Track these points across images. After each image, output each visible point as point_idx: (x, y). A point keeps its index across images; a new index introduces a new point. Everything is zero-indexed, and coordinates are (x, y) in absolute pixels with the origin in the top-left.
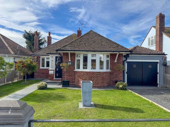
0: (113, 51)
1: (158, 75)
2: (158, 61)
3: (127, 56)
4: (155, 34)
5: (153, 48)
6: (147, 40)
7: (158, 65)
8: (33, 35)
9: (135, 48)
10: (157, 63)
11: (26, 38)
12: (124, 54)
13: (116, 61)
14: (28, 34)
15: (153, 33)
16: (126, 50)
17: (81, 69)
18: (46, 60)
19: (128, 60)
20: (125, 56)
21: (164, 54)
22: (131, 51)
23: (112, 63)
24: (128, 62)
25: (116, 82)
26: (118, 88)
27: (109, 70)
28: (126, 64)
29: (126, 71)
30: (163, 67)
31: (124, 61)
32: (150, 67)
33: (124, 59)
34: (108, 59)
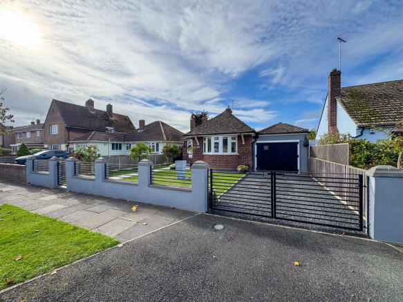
1: (299, 159)
2: (298, 141)
7: (298, 146)
8: (201, 116)
19: (258, 142)
28: (256, 146)
33: (253, 140)
34: (234, 141)
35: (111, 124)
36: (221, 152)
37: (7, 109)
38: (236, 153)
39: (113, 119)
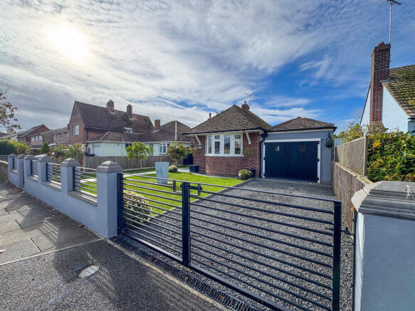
0: (253, 129)
1: (319, 163)
3: (265, 136)
10: (318, 142)
13: (250, 143)
19: (266, 141)
20: (262, 135)
23: (245, 146)
28: (264, 146)
29: (264, 156)
31: (261, 143)
32: (303, 150)
33: (261, 139)
34: (238, 140)
35: (129, 124)
36: (222, 154)
37: (16, 109)
38: (241, 155)
39: (132, 119)
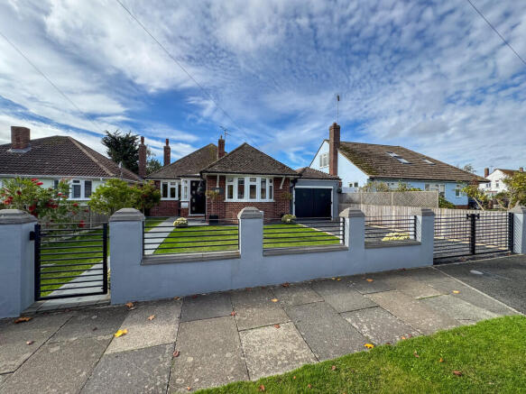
0: (278, 175)
4: (328, 151)
5: (326, 170)
6: (317, 158)
9: (304, 170)
10: (331, 190)
11: (108, 144)
12: (292, 177)
14: (114, 138)
15: (326, 149)
16: (294, 173)
17: (235, 199)
18: (169, 187)
21: (338, 179)
22: (300, 175)
23: (276, 191)
24: (296, 189)
25: (282, 215)
26: (285, 223)
27: (272, 200)
30: (337, 196)
